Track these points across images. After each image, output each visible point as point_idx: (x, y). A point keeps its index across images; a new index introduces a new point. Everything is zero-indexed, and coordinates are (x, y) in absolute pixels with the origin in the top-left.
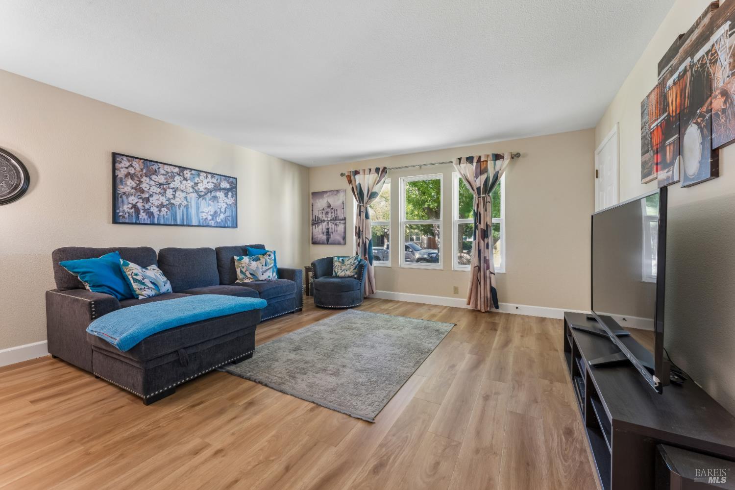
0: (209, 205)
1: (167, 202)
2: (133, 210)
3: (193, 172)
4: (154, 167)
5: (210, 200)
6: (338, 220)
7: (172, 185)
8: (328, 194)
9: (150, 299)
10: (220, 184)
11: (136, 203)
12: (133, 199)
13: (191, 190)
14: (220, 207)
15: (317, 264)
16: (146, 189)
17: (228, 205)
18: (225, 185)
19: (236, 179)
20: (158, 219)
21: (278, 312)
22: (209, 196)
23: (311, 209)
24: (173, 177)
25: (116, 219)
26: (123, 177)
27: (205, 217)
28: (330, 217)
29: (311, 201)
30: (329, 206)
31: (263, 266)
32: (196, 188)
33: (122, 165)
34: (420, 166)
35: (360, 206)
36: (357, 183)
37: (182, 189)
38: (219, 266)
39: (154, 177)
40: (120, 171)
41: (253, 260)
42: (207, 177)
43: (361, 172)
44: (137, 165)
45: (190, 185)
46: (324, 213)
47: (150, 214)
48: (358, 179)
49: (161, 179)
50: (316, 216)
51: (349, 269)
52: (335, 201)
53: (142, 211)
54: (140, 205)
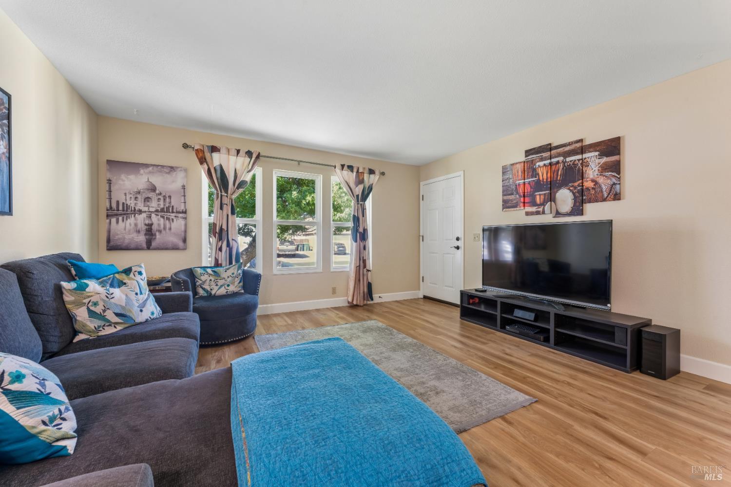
6: (172, 212)
8: (151, 168)
28: (154, 205)
30: (153, 189)
31: (137, 294)
36: (217, 163)
46: (140, 199)
48: (217, 159)
52: (166, 183)
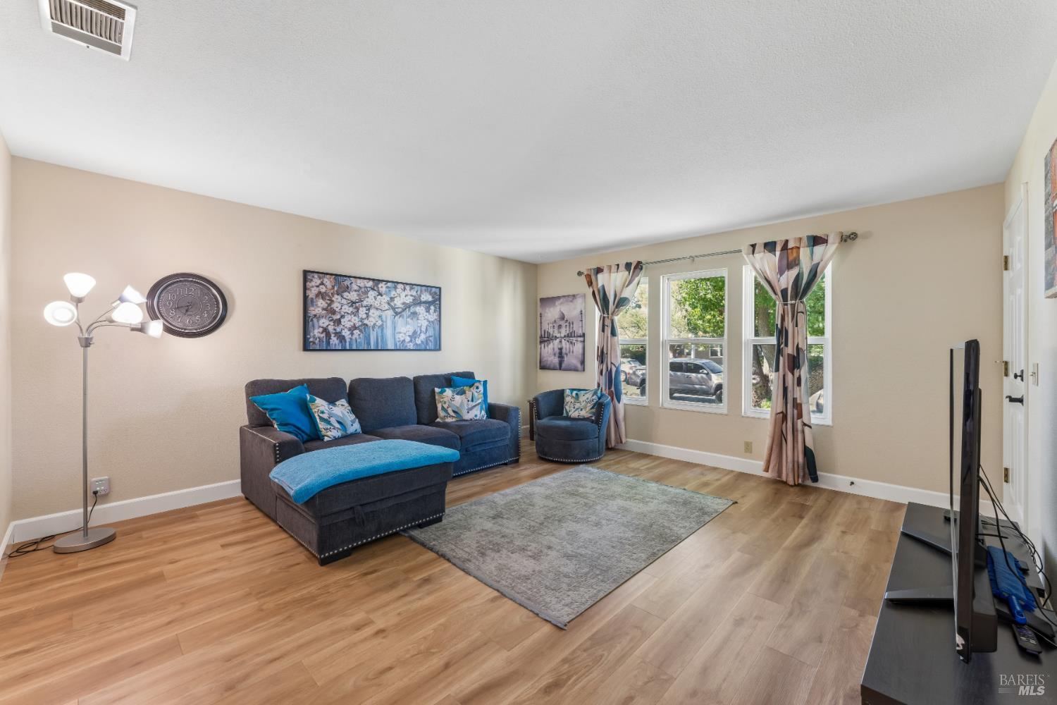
0: (407, 323)
1: (360, 323)
2: (324, 335)
3: (389, 284)
4: (346, 283)
5: (409, 317)
6: (574, 337)
7: (365, 303)
8: (561, 300)
9: (336, 442)
10: (420, 296)
11: (327, 326)
12: (324, 322)
13: (387, 307)
14: (420, 325)
15: (540, 399)
16: (337, 310)
17: (428, 321)
18: (426, 297)
19: (440, 288)
20: (350, 344)
21: (485, 463)
22: (407, 313)
23: (539, 321)
24: (366, 293)
25: (307, 347)
26: (314, 297)
27: (402, 339)
28: (564, 332)
29: (539, 310)
30: (563, 317)
31: (468, 401)
32: (392, 304)
33: (313, 284)
34: (692, 258)
35: (604, 318)
36: (600, 285)
37: (377, 306)
38: (417, 400)
39: (345, 294)
40: (311, 290)
41: (457, 394)
42: (405, 289)
43: (606, 270)
44: (328, 282)
45: (386, 301)
46: (556, 328)
47: (341, 338)
48: (602, 279)
49: (353, 296)
50: (545, 331)
51: (585, 408)
52: (571, 310)
53: (333, 335)
54: (331, 329)
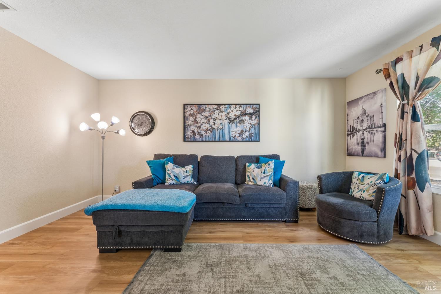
0: (237, 126)
1: (210, 128)
2: (192, 134)
3: (226, 106)
4: (203, 108)
5: (238, 123)
6: (375, 128)
7: (213, 117)
8: (364, 99)
10: (246, 110)
11: (194, 130)
12: (193, 128)
13: (225, 118)
14: (245, 127)
16: (199, 121)
17: (252, 125)
18: (250, 110)
19: (259, 104)
20: (205, 138)
21: (263, 217)
22: (237, 120)
23: (346, 119)
24: (214, 112)
25: (185, 140)
26: (188, 116)
27: (234, 135)
28: (366, 124)
29: (347, 111)
30: (365, 113)
32: (228, 116)
33: (188, 110)
35: (403, 105)
36: (398, 74)
37: (219, 118)
38: (236, 170)
39: (203, 114)
40: (187, 113)
41: (257, 168)
42: (236, 107)
43: (406, 57)
44: (194, 108)
45: (224, 115)
46: (359, 122)
47: (201, 135)
48: (401, 68)
49: (207, 114)
50: (350, 126)
51: (368, 190)
52: (372, 106)
53: (197, 134)
54: (196, 131)
